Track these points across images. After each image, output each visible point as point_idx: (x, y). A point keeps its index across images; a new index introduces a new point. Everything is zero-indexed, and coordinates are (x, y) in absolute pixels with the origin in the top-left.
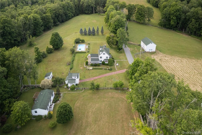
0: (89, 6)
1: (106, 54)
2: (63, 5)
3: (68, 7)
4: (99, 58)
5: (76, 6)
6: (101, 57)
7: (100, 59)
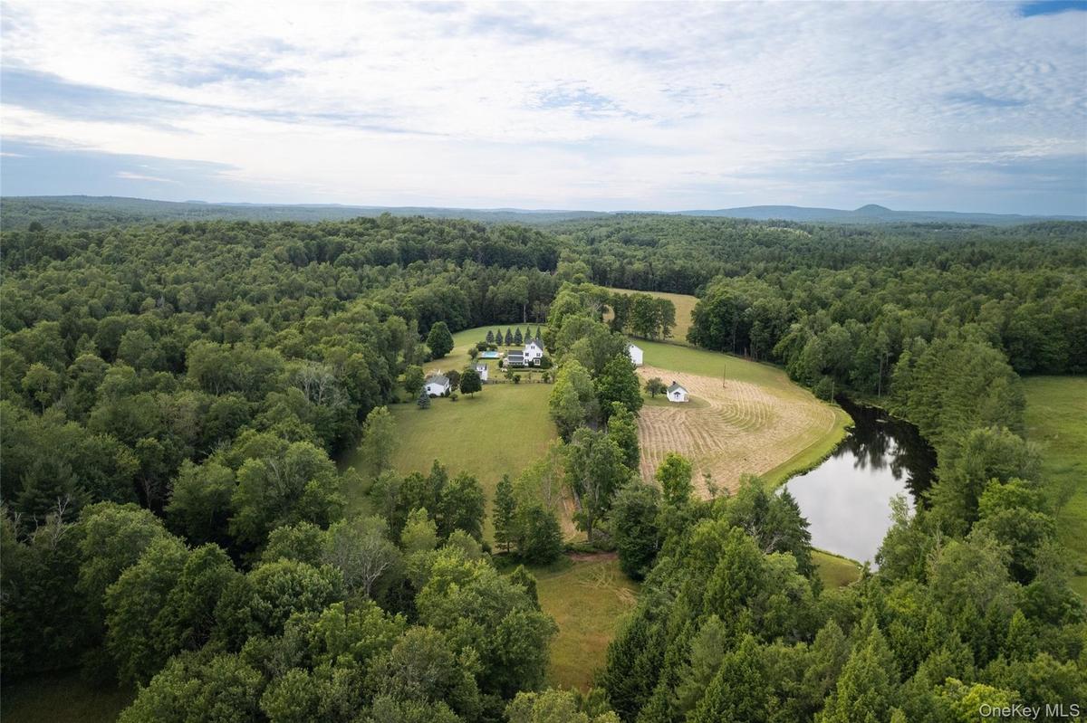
0: (513, 301)
1: (536, 347)
2: (443, 294)
3: (454, 302)
4: (524, 356)
5: (473, 303)
6: (527, 355)
7: (526, 358)
